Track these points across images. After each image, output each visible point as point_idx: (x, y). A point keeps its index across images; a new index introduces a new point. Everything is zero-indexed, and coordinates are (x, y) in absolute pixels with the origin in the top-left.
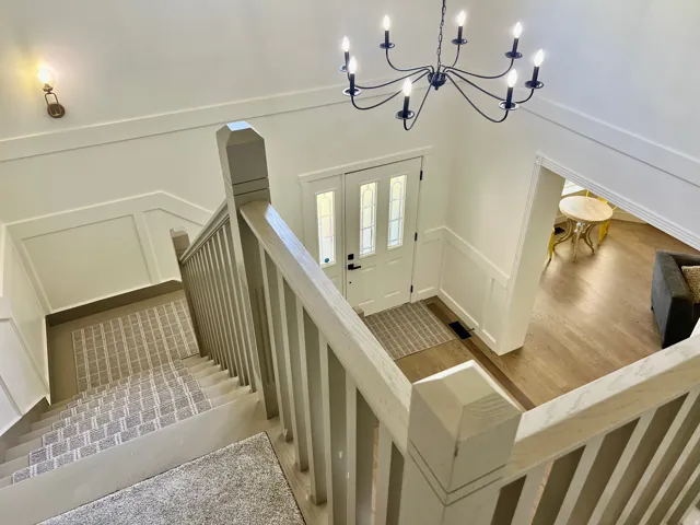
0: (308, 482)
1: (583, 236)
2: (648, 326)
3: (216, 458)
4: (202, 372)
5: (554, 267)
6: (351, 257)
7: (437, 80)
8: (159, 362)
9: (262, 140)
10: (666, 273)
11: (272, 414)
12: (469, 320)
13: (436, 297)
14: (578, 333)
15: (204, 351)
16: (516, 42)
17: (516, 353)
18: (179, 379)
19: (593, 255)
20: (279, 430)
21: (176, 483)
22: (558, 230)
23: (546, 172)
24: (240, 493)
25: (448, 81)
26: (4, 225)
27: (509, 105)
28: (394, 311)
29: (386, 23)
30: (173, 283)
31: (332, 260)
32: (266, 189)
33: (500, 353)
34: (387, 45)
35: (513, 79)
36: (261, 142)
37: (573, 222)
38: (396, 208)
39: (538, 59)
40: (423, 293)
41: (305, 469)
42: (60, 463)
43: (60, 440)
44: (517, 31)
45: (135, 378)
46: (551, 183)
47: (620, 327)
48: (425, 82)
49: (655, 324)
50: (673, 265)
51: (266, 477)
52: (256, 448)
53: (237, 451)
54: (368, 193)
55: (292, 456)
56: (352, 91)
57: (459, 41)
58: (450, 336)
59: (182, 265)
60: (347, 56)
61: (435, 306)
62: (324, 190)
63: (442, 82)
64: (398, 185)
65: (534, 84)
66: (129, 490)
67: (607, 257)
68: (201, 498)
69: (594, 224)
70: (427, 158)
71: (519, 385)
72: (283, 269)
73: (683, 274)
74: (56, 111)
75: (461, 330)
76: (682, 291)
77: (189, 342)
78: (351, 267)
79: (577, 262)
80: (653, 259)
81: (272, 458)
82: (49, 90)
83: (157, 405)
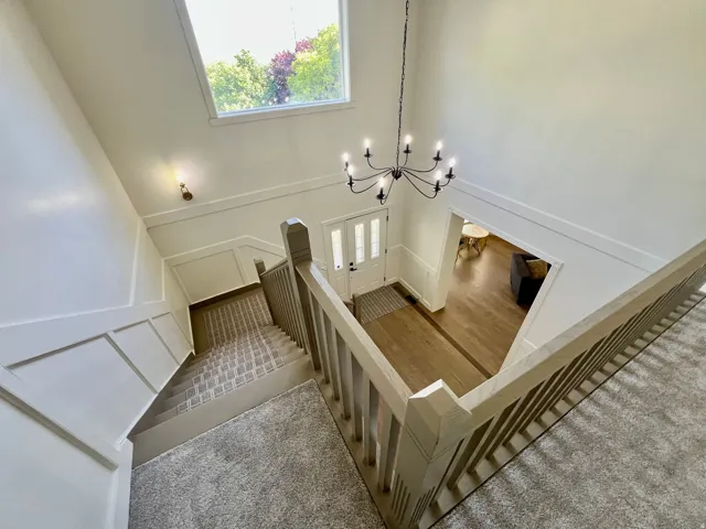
0: (340, 406)
1: (474, 245)
2: (509, 292)
3: (288, 395)
4: (276, 337)
5: (459, 262)
6: (351, 264)
7: (397, 175)
8: (252, 329)
9: (306, 229)
10: (518, 264)
11: (317, 368)
12: (416, 294)
13: (398, 283)
14: (473, 298)
15: (275, 322)
16: (438, 153)
17: (441, 311)
18: (264, 341)
19: (479, 255)
20: (322, 377)
21: (267, 410)
22: (461, 243)
23: (454, 216)
24: (303, 414)
25: (403, 176)
26: (163, 260)
27: (437, 189)
28: (376, 292)
29: (367, 143)
30: (256, 284)
31: (341, 266)
32: (309, 254)
33: (433, 311)
34: (368, 155)
35: (439, 175)
36: (305, 230)
37: (468, 238)
38: (375, 237)
39: (452, 162)
40: (391, 280)
41: (337, 399)
42: (204, 398)
43: (206, 371)
44: (439, 146)
45: (240, 338)
46: (457, 221)
47: (495, 294)
48: (391, 176)
49: (513, 291)
50: (521, 260)
51: (316, 404)
52: (310, 388)
53: (300, 391)
54: (359, 229)
55: (329, 392)
56: (351, 184)
57: (407, 151)
58: (405, 303)
59: (260, 277)
60: (347, 165)
61: (398, 287)
62: (335, 229)
63: (400, 176)
64: (375, 224)
65: (450, 176)
66: (242, 415)
67: (486, 256)
68: (282, 419)
69: (479, 239)
70: (390, 210)
71: (444, 328)
72: (323, 305)
73: (527, 264)
74: (188, 196)
75: (412, 300)
76: (527, 274)
77: (267, 317)
78: (352, 270)
79: (470, 259)
80: (511, 256)
81: (318, 393)
82: (183, 186)
83: (253, 360)
